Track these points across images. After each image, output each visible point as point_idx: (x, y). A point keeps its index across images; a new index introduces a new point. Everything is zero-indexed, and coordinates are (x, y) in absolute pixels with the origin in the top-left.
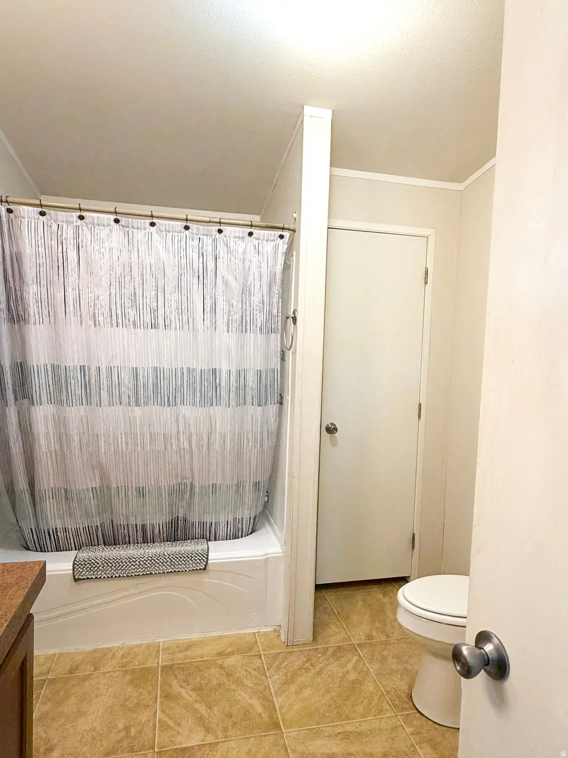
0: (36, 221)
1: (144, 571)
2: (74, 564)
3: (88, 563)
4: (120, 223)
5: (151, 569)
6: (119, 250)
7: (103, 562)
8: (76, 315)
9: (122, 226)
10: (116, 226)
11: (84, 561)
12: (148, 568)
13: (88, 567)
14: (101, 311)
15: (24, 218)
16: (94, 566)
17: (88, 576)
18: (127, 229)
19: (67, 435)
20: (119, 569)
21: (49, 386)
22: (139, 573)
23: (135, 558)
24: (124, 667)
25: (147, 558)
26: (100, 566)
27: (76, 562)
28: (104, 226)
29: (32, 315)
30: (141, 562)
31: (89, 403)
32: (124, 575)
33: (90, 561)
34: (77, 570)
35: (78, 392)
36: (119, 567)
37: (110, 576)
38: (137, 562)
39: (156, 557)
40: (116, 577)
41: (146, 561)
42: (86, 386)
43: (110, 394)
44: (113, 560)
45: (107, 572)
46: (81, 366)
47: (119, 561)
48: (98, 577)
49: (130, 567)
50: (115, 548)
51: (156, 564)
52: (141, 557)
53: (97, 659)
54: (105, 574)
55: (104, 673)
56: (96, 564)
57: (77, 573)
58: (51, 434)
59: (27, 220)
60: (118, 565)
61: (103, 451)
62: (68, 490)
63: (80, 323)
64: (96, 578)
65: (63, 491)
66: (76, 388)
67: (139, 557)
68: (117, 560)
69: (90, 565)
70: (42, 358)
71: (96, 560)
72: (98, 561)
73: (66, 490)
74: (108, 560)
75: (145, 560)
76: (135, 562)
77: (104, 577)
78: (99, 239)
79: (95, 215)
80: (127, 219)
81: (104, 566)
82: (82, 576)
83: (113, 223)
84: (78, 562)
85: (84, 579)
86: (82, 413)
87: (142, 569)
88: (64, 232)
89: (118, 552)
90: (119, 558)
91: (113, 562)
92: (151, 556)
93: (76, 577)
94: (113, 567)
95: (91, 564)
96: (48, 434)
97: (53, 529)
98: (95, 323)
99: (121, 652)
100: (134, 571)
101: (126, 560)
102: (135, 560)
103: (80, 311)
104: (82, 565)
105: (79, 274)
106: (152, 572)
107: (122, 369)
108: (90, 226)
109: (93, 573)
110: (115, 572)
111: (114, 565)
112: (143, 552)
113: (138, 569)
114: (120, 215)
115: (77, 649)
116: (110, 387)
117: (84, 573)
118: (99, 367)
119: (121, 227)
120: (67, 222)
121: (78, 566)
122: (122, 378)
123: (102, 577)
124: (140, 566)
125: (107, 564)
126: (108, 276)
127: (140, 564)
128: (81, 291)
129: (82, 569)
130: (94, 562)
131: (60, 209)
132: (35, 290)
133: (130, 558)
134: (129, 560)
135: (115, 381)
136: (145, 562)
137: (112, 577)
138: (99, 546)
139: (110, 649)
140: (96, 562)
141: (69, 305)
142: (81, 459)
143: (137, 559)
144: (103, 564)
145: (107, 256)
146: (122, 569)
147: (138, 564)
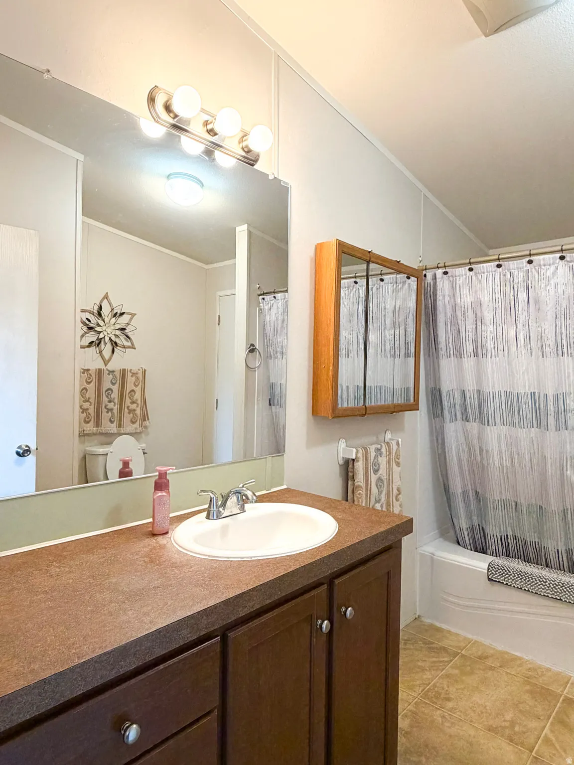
0: (494, 273)
1: (553, 594)
2: (489, 565)
3: (501, 569)
4: (565, 259)
5: (560, 595)
6: (565, 284)
7: (515, 573)
8: (526, 348)
9: (568, 261)
10: (562, 263)
11: (498, 565)
12: (558, 593)
13: (500, 572)
14: (547, 343)
15: (484, 273)
16: (506, 573)
17: (500, 580)
18: (571, 264)
19: (518, 454)
20: (528, 583)
21: (502, 410)
22: (549, 595)
23: (546, 579)
24: (528, 678)
25: (558, 583)
26: (511, 575)
27: (491, 564)
28: (550, 265)
29: (489, 351)
30: (551, 585)
31: (539, 426)
32: (533, 591)
33: (503, 567)
34: (491, 571)
35: (529, 416)
36: (528, 581)
37: (519, 587)
38: (547, 583)
39: (568, 585)
40: (525, 590)
41: (557, 586)
42: (537, 410)
43: (557, 419)
44: (524, 574)
45: (517, 583)
46: (531, 393)
47: (529, 577)
48: (509, 584)
49: (539, 585)
50: (530, 566)
51: (567, 592)
52: (551, 580)
53: (506, 661)
54: (515, 583)
55: (507, 673)
56: (507, 571)
57: (491, 574)
58: (503, 451)
59: (486, 274)
60: (528, 579)
61: (550, 473)
62: (518, 503)
63: (530, 354)
64: (507, 584)
65: (513, 504)
66: (528, 412)
67: (550, 579)
68: (528, 575)
69: (502, 571)
70: (496, 386)
71: (509, 569)
72: (510, 570)
73: (516, 503)
74: (519, 572)
75: (555, 584)
76: (545, 583)
77: (514, 586)
78: (545, 278)
79: (542, 257)
80: (571, 254)
81: (515, 576)
82: (495, 578)
83: (558, 260)
84: (492, 565)
85: (496, 581)
86: (533, 435)
87: (552, 591)
88: (515, 278)
89: (531, 569)
90: (530, 574)
91: (524, 575)
92: (563, 582)
93: (490, 577)
94: (523, 580)
95: (504, 571)
96: (500, 452)
97: (504, 536)
98: (543, 355)
99: (529, 666)
100: (543, 591)
101: (536, 577)
102: (545, 581)
103: (530, 343)
104: (495, 569)
105: (528, 312)
106: (562, 598)
107: (567, 396)
108: (537, 268)
109: (504, 579)
110: (524, 585)
111: (524, 578)
112: (555, 577)
113: (547, 590)
114: (567, 251)
115: (491, 645)
116: (557, 413)
117: (496, 575)
118: (546, 394)
119: (566, 263)
120: (518, 268)
121: (492, 568)
122: (568, 405)
123: (512, 586)
124: (550, 588)
125: (518, 575)
126: (554, 309)
127: (550, 586)
128: (531, 326)
129: (496, 572)
130: (506, 569)
131: (511, 259)
132: (492, 329)
133: (540, 577)
134: (539, 578)
135: (561, 407)
136: (555, 585)
137: (521, 588)
138: (516, 559)
139: (520, 659)
140: (508, 570)
141: (520, 340)
142: (531, 476)
143: (547, 580)
144: (514, 574)
145: (552, 292)
146: (532, 584)
147: (548, 585)
